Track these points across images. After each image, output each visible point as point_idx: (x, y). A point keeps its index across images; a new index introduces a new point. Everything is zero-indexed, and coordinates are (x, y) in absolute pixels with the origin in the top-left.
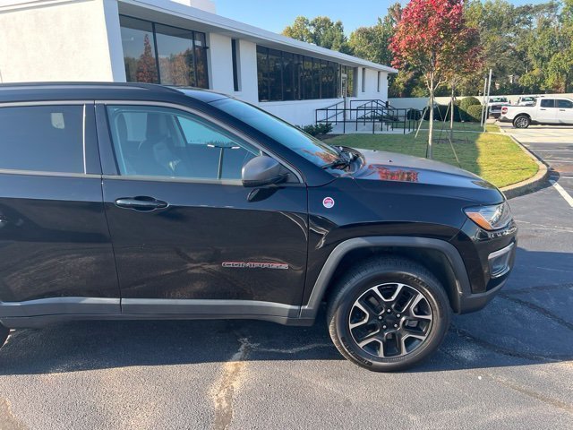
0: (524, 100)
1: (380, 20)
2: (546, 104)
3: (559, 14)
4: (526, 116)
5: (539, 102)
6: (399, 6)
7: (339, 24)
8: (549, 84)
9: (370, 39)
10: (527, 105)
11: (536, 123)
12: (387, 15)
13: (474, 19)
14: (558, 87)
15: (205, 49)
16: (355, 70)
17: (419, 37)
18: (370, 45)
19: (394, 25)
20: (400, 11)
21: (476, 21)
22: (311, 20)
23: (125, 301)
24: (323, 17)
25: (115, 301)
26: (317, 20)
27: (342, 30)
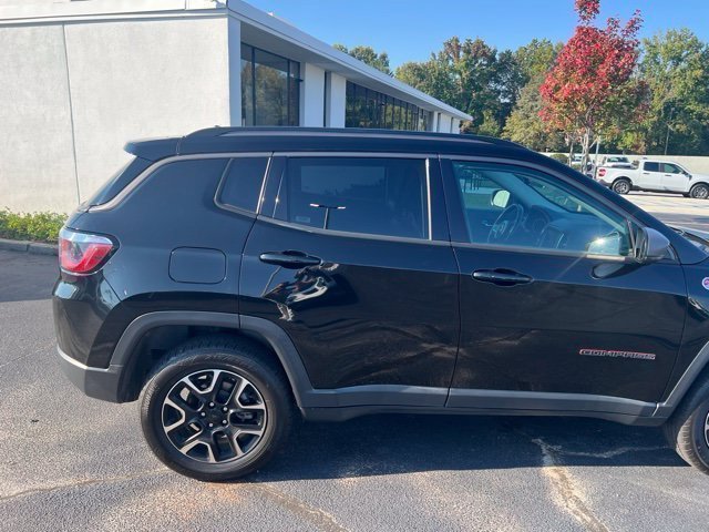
0: (609, 160)
1: (434, 55)
2: (650, 167)
3: (640, 62)
4: (626, 180)
5: (642, 165)
6: (457, 40)
7: (384, 57)
8: (628, 143)
9: (422, 77)
10: (614, 167)
11: (637, 189)
12: (442, 50)
13: (543, 63)
14: (637, 147)
15: (299, 81)
16: (431, 114)
17: (584, 86)
18: (422, 84)
19: (451, 63)
20: (459, 47)
21: (545, 65)
22: (351, 49)
23: (453, 392)
24: (365, 47)
25: (442, 391)
26: (357, 50)
27: (387, 64)
